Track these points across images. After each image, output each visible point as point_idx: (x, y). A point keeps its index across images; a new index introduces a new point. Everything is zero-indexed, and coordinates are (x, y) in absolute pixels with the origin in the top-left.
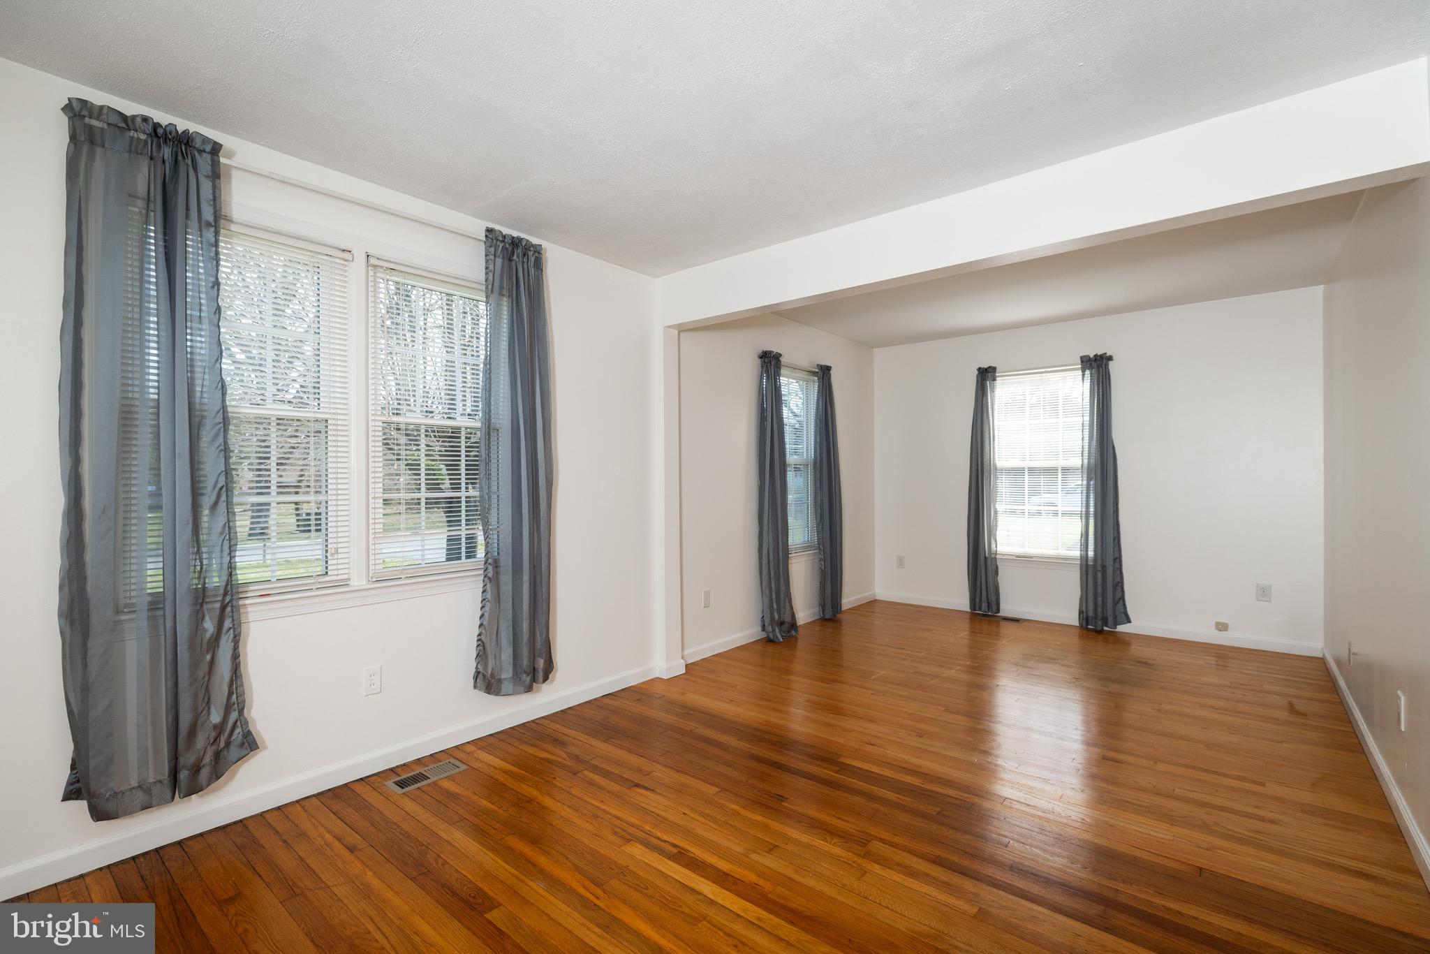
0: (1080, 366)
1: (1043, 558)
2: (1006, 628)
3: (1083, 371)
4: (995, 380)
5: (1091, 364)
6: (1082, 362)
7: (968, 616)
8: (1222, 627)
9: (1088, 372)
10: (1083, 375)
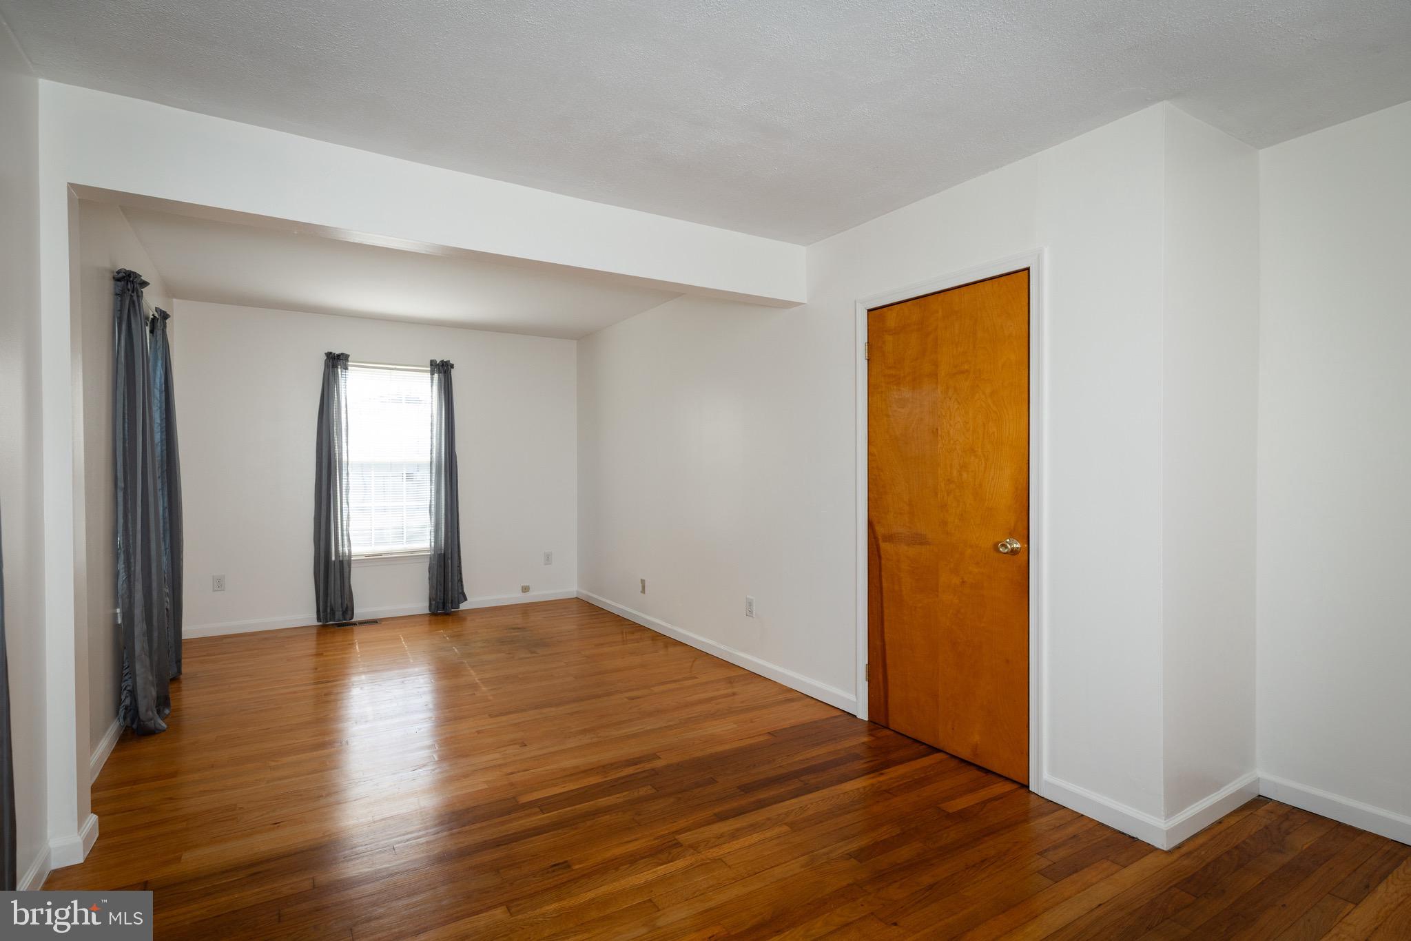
0: (429, 369)
1: (391, 554)
2: (359, 635)
3: (432, 374)
4: (346, 368)
5: (439, 369)
6: (431, 365)
7: (315, 631)
8: (525, 589)
9: (436, 376)
10: (432, 379)
